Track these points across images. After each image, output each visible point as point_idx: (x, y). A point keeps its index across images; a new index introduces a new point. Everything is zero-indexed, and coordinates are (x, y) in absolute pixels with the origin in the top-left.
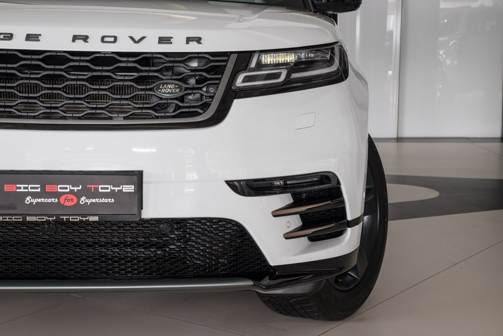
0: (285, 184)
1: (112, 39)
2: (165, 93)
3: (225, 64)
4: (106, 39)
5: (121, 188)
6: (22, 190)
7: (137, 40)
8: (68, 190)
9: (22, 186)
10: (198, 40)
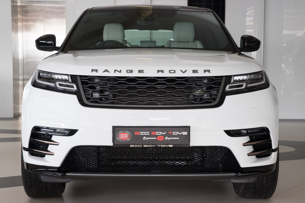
0: (247, 132)
1: (174, 72)
2: (197, 94)
3: (221, 81)
4: (171, 72)
5: (182, 133)
6: (142, 134)
7: (184, 71)
8: (160, 134)
9: (142, 132)
10: (209, 71)
